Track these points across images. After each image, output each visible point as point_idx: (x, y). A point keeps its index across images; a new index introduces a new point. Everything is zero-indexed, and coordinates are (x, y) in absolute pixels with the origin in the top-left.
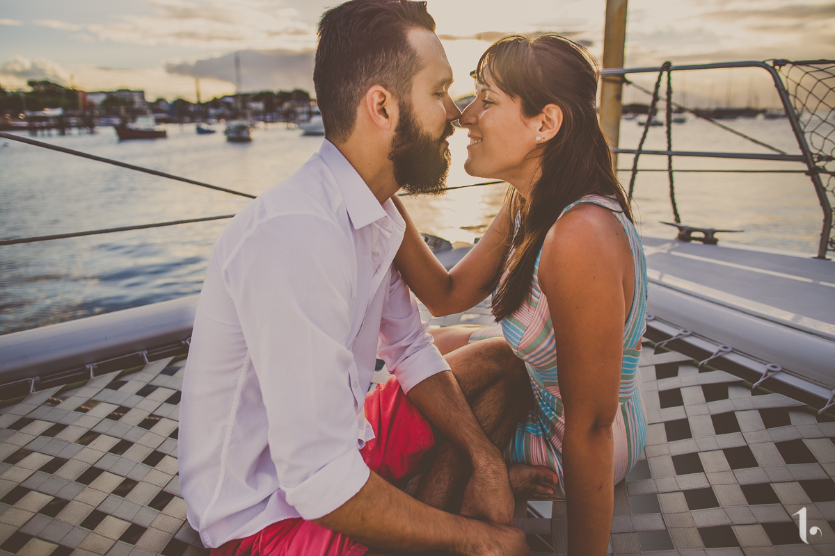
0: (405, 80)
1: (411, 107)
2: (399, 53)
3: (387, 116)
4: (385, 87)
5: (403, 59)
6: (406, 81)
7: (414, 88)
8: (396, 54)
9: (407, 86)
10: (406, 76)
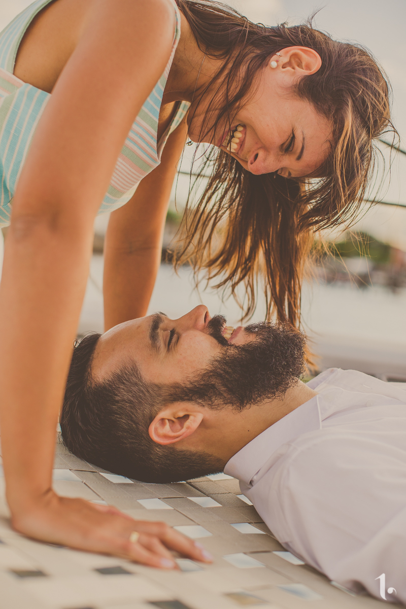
0: (147, 394)
1: (176, 386)
2: (117, 398)
3: (186, 417)
4: (151, 419)
5: (123, 394)
6: (148, 391)
7: (156, 381)
8: (118, 402)
9: (153, 390)
10: (142, 392)
